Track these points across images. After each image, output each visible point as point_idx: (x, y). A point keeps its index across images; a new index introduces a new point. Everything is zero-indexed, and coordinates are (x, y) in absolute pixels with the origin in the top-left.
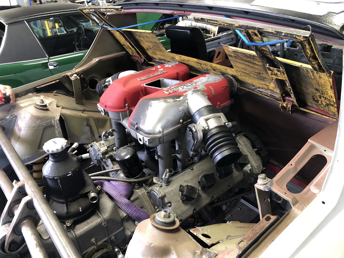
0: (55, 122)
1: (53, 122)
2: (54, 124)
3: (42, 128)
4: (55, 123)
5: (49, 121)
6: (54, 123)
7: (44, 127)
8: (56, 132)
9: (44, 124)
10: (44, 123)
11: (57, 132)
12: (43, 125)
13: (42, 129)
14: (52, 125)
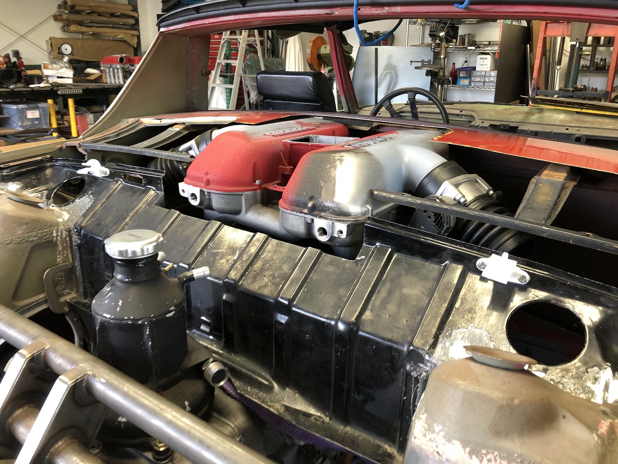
0: (59, 234)
1: (55, 235)
2: (57, 239)
3: (29, 246)
4: (59, 238)
5: (46, 230)
6: (57, 236)
7: (34, 243)
8: (58, 260)
9: (35, 236)
10: (34, 234)
11: (59, 258)
12: (31, 240)
13: (29, 249)
14: (52, 241)
